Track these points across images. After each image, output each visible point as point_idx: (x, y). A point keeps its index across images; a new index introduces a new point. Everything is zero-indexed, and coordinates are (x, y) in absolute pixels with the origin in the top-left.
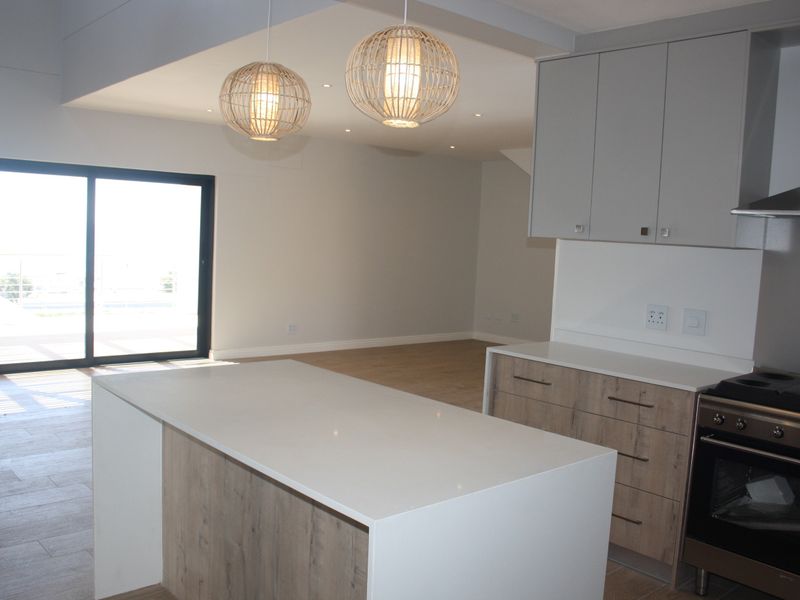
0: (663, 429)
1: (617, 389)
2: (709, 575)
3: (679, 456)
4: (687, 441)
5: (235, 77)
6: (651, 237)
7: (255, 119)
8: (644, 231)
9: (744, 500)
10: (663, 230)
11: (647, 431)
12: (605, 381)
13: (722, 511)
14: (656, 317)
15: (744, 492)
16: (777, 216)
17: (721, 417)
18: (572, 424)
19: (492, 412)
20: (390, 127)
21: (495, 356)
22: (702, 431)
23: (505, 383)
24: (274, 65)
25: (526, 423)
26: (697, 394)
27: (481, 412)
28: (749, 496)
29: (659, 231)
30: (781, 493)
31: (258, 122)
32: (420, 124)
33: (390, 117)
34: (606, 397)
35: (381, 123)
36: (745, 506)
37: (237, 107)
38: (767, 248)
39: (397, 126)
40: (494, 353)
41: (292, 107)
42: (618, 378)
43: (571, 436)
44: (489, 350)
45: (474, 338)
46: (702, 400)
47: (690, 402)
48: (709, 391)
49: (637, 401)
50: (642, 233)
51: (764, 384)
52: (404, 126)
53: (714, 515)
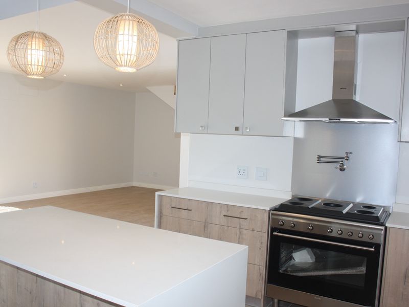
0: (253, 230)
1: (228, 211)
2: (279, 301)
3: (261, 243)
4: (265, 235)
5: (18, 39)
6: (240, 132)
7: (31, 65)
8: (237, 129)
9: (292, 262)
10: (246, 128)
11: (245, 232)
12: (221, 207)
13: (284, 269)
14: (242, 172)
15: (291, 258)
16: (300, 121)
17: (282, 222)
18: (204, 230)
19: (160, 227)
20: (119, 72)
21: (160, 196)
22: (273, 230)
23: (167, 211)
24: (42, 33)
25: (179, 232)
26: (270, 211)
27: (154, 227)
28: (294, 259)
29: (244, 128)
30: (309, 257)
31: (33, 66)
32: (137, 70)
33: (121, 66)
34: (222, 215)
35: (115, 69)
36: (293, 265)
37: (20, 58)
38: (295, 136)
39: (123, 71)
40: (160, 195)
41: (51, 59)
42: (228, 205)
43: (204, 237)
44: (157, 193)
45: (134, 185)
46: (272, 214)
47: (266, 216)
48: (276, 209)
49: (239, 216)
50: (236, 130)
51: (302, 204)
52: (127, 71)
53: (281, 271)
